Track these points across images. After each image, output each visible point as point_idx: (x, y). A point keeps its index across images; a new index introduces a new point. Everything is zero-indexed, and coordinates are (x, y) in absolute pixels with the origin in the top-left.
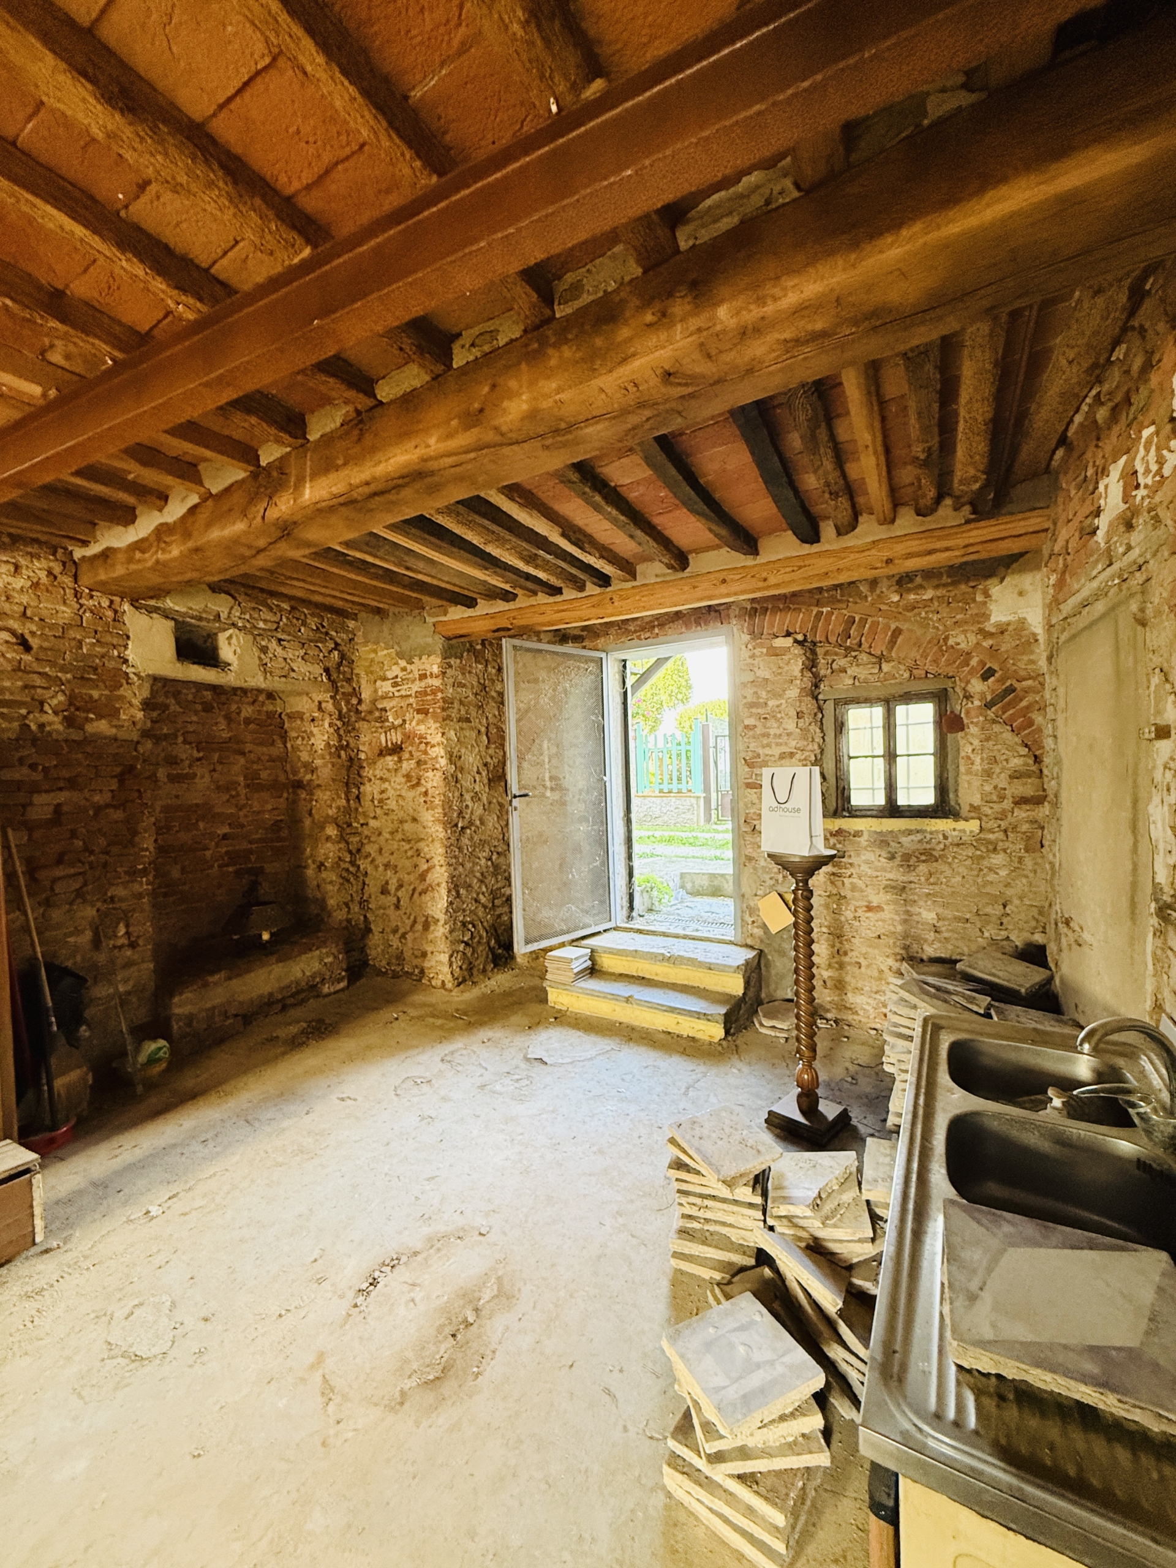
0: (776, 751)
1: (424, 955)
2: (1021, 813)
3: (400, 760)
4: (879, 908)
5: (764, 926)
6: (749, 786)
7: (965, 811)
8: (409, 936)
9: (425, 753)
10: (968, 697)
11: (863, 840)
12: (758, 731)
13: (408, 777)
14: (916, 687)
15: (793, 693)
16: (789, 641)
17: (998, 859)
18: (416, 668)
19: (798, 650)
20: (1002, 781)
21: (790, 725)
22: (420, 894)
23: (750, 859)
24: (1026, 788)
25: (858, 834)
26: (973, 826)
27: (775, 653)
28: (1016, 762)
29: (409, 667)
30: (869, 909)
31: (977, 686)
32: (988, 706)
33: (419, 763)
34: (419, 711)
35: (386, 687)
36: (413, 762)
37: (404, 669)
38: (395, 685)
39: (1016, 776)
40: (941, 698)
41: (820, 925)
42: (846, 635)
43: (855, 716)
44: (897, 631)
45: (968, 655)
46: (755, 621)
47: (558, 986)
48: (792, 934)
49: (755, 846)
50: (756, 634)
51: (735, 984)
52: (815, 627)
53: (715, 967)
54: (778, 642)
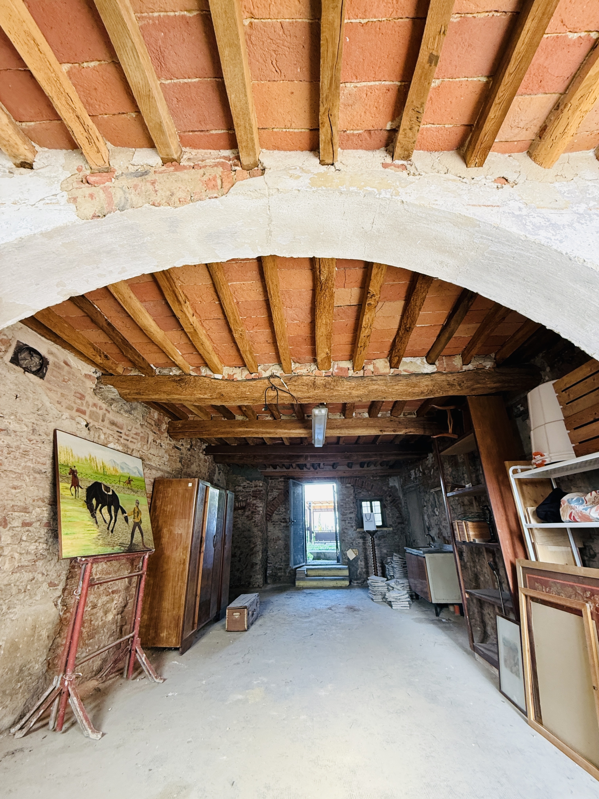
0: (349, 512)
1: (251, 577)
2: (399, 526)
3: (245, 511)
5: (349, 559)
6: (342, 520)
7: (388, 525)
8: (244, 572)
9: (256, 509)
10: (386, 500)
12: (344, 506)
13: (248, 517)
14: (377, 498)
15: (352, 497)
16: (350, 485)
17: (396, 537)
18: (253, 484)
19: (352, 487)
20: (395, 519)
21: (352, 505)
22: (250, 556)
23: (344, 540)
24: (399, 521)
26: (391, 529)
27: (347, 487)
28: (397, 515)
29: (251, 483)
31: (388, 498)
32: (391, 502)
33: (252, 512)
34: (253, 497)
35: (240, 488)
36: (250, 512)
37: (249, 484)
38: (244, 488)
39: (397, 518)
40: (380, 500)
41: (362, 557)
42: (362, 485)
43: (364, 504)
44: (373, 485)
45: (386, 492)
46: (342, 479)
47: (300, 579)
48: (356, 560)
49: (345, 537)
50: (342, 483)
51: (346, 573)
52: (355, 482)
53: (340, 569)
54: (348, 485)
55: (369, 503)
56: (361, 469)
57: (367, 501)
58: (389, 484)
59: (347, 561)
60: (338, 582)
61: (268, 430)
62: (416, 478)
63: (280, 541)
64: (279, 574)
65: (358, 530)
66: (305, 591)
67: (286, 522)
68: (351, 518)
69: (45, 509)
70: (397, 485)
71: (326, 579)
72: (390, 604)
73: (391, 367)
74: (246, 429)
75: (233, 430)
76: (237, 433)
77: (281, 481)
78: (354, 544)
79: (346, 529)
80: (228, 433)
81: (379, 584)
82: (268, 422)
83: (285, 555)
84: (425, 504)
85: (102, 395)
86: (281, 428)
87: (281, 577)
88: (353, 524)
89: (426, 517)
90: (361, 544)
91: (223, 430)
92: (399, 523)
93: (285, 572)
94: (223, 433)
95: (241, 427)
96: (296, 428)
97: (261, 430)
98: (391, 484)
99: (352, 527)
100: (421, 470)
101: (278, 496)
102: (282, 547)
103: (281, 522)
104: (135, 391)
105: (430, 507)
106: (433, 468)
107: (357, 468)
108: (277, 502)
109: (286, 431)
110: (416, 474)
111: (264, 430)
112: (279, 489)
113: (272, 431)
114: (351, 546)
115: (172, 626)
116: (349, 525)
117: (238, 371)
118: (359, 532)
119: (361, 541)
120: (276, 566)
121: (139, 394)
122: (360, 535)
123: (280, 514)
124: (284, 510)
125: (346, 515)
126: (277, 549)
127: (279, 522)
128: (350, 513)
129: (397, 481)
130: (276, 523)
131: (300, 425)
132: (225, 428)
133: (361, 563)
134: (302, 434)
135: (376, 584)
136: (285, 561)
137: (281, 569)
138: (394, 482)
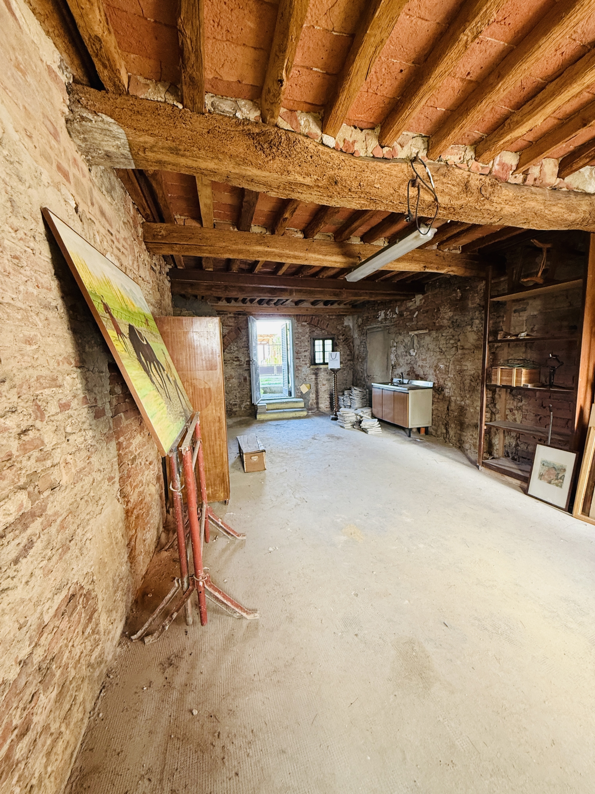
0: (303, 350)
2: (349, 363)
4: (325, 385)
5: (301, 392)
6: (297, 358)
10: (338, 339)
11: (322, 370)
12: (299, 345)
14: (330, 337)
15: (307, 336)
16: (306, 324)
19: (308, 326)
20: (346, 356)
21: (306, 344)
23: (297, 377)
24: (349, 358)
25: (321, 369)
27: (302, 326)
30: (323, 385)
31: (341, 337)
32: (343, 341)
40: (333, 339)
41: (313, 390)
42: (318, 324)
43: (317, 342)
44: (328, 324)
45: (340, 331)
46: (298, 317)
47: (260, 413)
48: (308, 393)
49: (298, 373)
50: (298, 321)
51: (302, 405)
52: (311, 321)
53: (297, 402)
54: (304, 323)
55: (321, 341)
56: (324, 307)
57: (319, 339)
58: (343, 323)
59: (299, 394)
60: (297, 413)
61: (296, 253)
62: (386, 319)
63: (234, 380)
64: (234, 410)
65: (312, 367)
66: (270, 423)
67: (239, 360)
68: (305, 356)
69: (75, 376)
70: (351, 325)
71: (286, 412)
72: (364, 431)
73: (559, 176)
74: (267, 249)
75: (248, 248)
76: (253, 253)
77: (231, 317)
78: (307, 380)
79: (300, 366)
80: (240, 252)
81: (350, 415)
82: (296, 240)
83: (239, 392)
84: (395, 344)
85: (85, 140)
86: (315, 252)
87: (236, 411)
88: (307, 362)
89: (392, 357)
90: (314, 379)
91: (234, 247)
92: (349, 360)
93: (240, 407)
94: (233, 251)
95: (260, 244)
96: (333, 254)
97: (287, 252)
98: (346, 324)
99: (306, 364)
100: (397, 311)
101: (228, 333)
102: (236, 385)
103: (234, 360)
104: (169, 143)
105: (402, 347)
106: (419, 311)
107: (321, 306)
108: (228, 340)
109: (321, 257)
110: (386, 315)
111: (292, 253)
112: (229, 326)
113: (302, 254)
114: (304, 381)
115: (217, 482)
116: (304, 362)
117: (359, 135)
118: (312, 369)
119: (314, 377)
120: (231, 402)
121: (175, 151)
122: (313, 372)
123: (231, 353)
124: (236, 349)
125: (300, 353)
126: (231, 387)
127: (231, 361)
128: (305, 351)
129: (351, 320)
130: (228, 362)
131: (337, 250)
132: (236, 244)
133: (313, 396)
134: (338, 262)
135: (347, 415)
136: (239, 398)
137: (236, 405)
138: (349, 322)
